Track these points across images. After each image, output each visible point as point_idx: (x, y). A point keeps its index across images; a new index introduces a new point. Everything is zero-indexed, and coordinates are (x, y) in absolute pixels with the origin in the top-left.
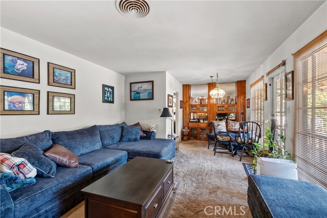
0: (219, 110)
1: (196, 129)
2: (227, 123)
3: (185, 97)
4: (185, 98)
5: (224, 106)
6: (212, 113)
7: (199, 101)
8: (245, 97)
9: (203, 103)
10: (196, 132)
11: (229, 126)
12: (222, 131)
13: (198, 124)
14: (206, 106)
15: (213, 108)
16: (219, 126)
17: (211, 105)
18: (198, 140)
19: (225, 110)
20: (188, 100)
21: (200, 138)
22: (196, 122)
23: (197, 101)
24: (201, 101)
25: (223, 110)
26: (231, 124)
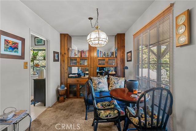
0: (99, 64)
1: (75, 85)
2: (108, 79)
3: (63, 47)
4: (63, 49)
5: (104, 60)
6: (93, 67)
7: (79, 54)
8: (124, 51)
9: (83, 56)
10: (75, 89)
11: (111, 83)
12: (103, 90)
13: (78, 79)
14: (86, 59)
15: (94, 61)
16: (101, 84)
17: (91, 58)
18: (77, 98)
19: (106, 64)
20: (66, 52)
21: (80, 95)
22: (76, 77)
23: (77, 53)
24: (81, 54)
25: (103, 64)
26: (113, 80)
